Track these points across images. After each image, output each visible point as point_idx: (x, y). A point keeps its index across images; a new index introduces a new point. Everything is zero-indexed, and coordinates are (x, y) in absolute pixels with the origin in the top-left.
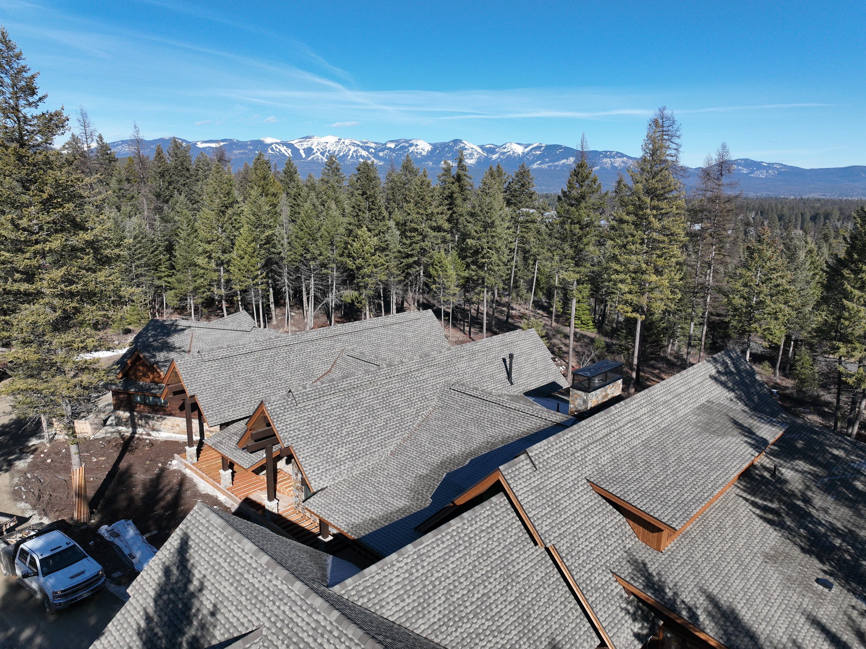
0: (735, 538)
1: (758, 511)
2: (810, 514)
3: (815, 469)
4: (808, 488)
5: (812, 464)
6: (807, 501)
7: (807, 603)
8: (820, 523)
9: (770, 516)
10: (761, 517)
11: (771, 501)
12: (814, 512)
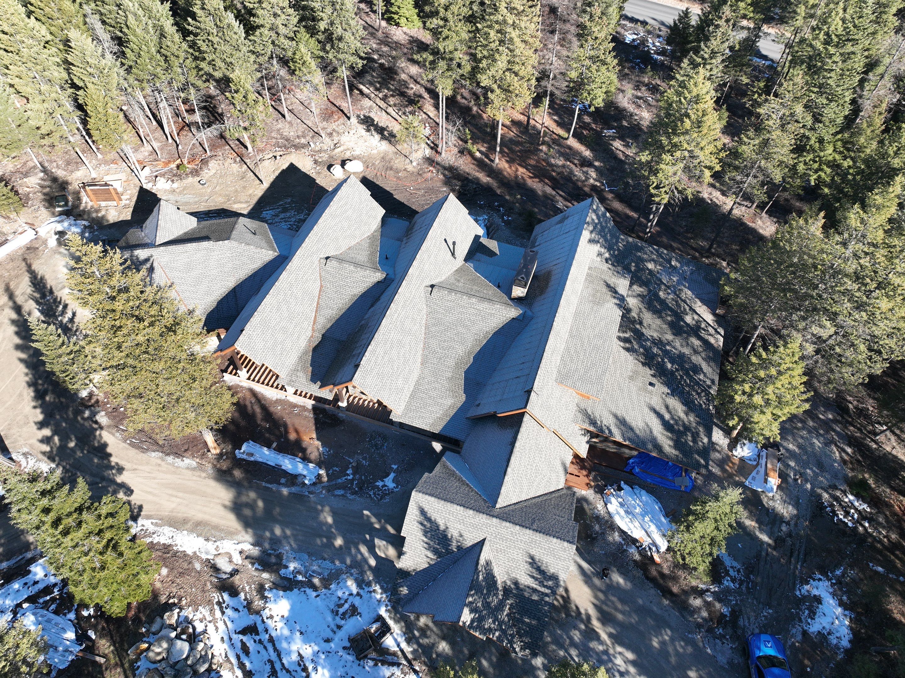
0: (615, 371)
1: (622, 344)
2: (643, 334)
3: (641, 289)
4: (641, 311)
5: (640, 286)
6: (641, 323)
7: (647, 400)
8: (648, 339)
9: (627, 345)
10: (624, 348)
11: (626, 332)
12: (644, 331)
